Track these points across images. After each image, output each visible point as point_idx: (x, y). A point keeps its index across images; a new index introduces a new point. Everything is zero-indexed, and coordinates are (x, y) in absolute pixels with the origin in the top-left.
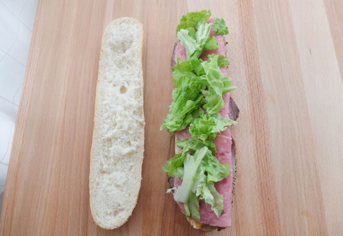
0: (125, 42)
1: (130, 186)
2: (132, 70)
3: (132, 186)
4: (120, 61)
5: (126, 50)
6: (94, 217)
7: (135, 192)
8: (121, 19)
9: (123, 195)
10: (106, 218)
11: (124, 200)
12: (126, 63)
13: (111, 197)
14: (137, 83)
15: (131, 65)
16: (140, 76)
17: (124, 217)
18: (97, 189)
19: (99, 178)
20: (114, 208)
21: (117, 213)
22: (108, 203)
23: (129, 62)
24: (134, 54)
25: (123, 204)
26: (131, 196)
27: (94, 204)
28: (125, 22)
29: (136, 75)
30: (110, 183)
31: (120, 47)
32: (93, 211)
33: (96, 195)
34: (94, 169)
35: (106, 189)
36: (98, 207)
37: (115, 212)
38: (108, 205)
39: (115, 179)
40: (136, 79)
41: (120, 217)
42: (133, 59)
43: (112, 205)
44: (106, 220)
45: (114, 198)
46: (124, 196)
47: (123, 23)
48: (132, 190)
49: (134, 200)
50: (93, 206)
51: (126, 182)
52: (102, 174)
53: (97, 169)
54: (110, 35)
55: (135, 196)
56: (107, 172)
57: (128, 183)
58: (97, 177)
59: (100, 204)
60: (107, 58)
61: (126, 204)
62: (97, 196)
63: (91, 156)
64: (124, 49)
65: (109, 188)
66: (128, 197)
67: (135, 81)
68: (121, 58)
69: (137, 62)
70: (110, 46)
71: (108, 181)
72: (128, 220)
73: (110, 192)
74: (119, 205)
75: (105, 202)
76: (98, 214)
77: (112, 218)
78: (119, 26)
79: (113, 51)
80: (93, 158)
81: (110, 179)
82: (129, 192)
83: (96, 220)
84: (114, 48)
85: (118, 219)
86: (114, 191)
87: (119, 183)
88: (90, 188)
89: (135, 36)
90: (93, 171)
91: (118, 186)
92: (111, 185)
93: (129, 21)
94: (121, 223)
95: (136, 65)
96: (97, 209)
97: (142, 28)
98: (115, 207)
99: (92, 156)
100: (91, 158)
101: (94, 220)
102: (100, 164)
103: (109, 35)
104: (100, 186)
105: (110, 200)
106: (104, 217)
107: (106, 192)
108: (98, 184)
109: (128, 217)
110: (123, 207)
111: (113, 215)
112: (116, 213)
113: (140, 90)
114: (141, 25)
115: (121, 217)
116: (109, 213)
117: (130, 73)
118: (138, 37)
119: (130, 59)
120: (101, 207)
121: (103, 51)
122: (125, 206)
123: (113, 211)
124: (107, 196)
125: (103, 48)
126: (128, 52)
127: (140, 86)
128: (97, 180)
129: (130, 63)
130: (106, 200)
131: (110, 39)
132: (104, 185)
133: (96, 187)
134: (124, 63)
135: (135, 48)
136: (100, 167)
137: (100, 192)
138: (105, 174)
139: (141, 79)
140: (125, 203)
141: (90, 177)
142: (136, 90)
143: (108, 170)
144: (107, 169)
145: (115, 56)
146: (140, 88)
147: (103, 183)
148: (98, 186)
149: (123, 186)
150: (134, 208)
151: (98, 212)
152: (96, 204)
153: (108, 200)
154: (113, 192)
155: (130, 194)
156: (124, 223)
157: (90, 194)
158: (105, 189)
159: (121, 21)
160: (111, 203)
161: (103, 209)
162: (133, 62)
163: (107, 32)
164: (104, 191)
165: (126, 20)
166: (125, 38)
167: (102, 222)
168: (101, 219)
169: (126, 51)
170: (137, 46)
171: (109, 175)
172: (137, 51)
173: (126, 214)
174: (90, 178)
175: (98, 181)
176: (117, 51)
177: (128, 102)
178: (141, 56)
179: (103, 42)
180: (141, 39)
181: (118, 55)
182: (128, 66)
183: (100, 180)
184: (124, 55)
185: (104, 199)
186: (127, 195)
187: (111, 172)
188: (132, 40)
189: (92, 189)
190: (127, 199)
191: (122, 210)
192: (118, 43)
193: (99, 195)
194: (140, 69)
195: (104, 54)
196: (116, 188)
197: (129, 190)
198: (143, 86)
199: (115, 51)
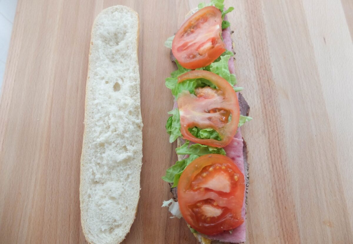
0: (118, 33)
1: (127, 198)
2: (126, 65)
3: (129, 198)
4: (113, 54)
5: (119, 42)
6: (86, 236)
7: (132, 204)
8: (113, 8)
9: (120, 208)
10: (100, 236)
11: (121, 215)
12: (120, 57)
13: (105, 212)
14: (132, 79)
15: (125, 59)
16: (136, 72)
17: (121, 235)
18: (89, 202)
19: (91, 189)
20: (109, 225)
21: (113, 230)
22: (102, 218)
23: (123, 55)
24: (128, 47)
25: (119, 219)
26: (128, 209)
27: (85, 220)
28: (117, 11)
29: (131, 70)
30: (104, 195)
31: (112, 39)
32: (84, 229)
33: (87, 209)
34: (85, 179)
35: (100, 203)
36: (90, 223)
37: (110, 228)
38: (102, 221)
39: (110, 191)
40: (132, 74)
41: (116, 234)
42: (127, 52)
43: (107, 220)
44: (100, 238)
45: (109, 213)
46: (121, 210)
47: (115, 12)
48: (130, 203)
49: (132, 214)
50: (85, 222)
51: (122, 193)
52: (94, 185)
53: (89, 179)
54: (101, 25)
55: (133, 209)
56: (100, 182)
57: (125, 195)
58: (88, 188)
59: (93, 220)
60: (98, 52)
61: (123, 219)
62: (88, 211)
63: (81, 163)
64: (117, 41)
65: (103, 201)
66: (125, 211)
67: (130, 77)
68: (114, 52)
69: (131, 55)
70: (101, 37)
71: (101, 193)
72: (125, 238)
73: (104, 205)
74: (115, 221)
75: (98, 217)
76: (91, 232)
77: (107, 236)
78: (111, 15)
79: (104, 44)
80: (84, 166)
81: (103, 190)
82: (127, 205)
83: (88, 239)
84: (105, 40)
85: (114, 237)
86: (109, 204)
87: (114, 195)
88: (81, 202)
89: (129, 26)
90: (84, 182)
91: (113, 198)
92: (105, 197)
93: (122, 9)
94: (117, 241)
95: (131, 59)
96: (89, 226)
97: (137, 17)
98: (110, 223)
99: (83, 165)
100: (81, 166)
101: (86, 239)
102: (92, 173)
103: (99, 26)
104: (92, 198)
105: (104, 215)
106: (97, 235)
107: (100, 206)
108: (89, 196)
109: (125, 235)
110: (120, 222)
111: (108, 233)
112: (111, 230)
113: (136, 87)
114: (136, 13)
115: (118, 235)
116: (103, 230)
117: (125, 68)
118: (132, 28)
119: (124, 52)
120: (94, 223)
121: (94, 43)
122: (122, 222)
123: (108, 228)
124: (100, 210)
125: (93, 40)
126: (122, 44)
127: (135, 82)
128: (89, 191)
129: (124, 57)
130: (99, 215)
131: (101, 30)
132: (97, 197)
133: (88, 200)
134: (117, 57)
135: (129, 39)
136: (92, 177)
137: (93, 206)
138: (98, 184)
139: (138, 75)
140: (121, 217)
141: (80, 188)
142: (132, 87)
143: (102, 180)
144: (100, 178)
145: (107, 49)
146: (137, 85)
147: (96, 195)
148: (90, 199)
149: (119, 198)
150: (132, 223)
151: (91, 229)
152: (88, 220)
153: (102, 215)
154: (107, 206)
155: (127, 208)
156: (121, 241)
157: (81, 209)
158: (98, 202)
159: (114, 10)
160: (106, 218)
161: (97, 226)
162: (127, 55)
163: (97, 23)
164: (97, 205)
165: (118, 8)
166: (118, 28)
167: (96, 241)
168: (94, 237)
169: (119, 44)
170: (132, 37)
171: (103, 186)
172: (132, 43)
173: (123, 231)
174: (80, 190)
175: (90, 193)
176: (109, 44)
177: (122, 101)
178: (136, 49)
179: (93, 34)
180: (136, 29)
181: (111, 48)
182: (122, 60)
183: (92, 192)
184: (118, 47)
185: (97, 214)
186: (124, 209)
187: (105, 182)
188: (125, 31)
189: (83, 202)
190: (124, 213)
191: (118, 226)
192: (111, 34)
193: (91, 210)
194: (135, 63)
195: (94, 47)
196: (111, 201)
197: (127, 203)
198: (139, 83)
199: (107, 44)
